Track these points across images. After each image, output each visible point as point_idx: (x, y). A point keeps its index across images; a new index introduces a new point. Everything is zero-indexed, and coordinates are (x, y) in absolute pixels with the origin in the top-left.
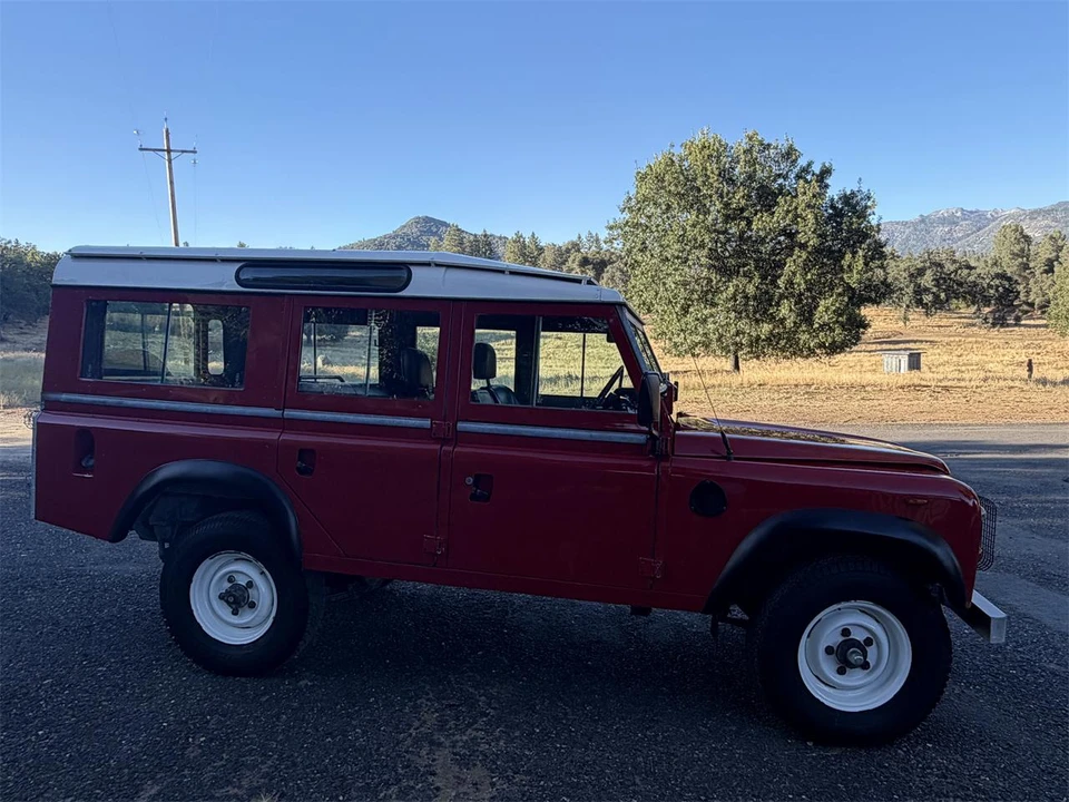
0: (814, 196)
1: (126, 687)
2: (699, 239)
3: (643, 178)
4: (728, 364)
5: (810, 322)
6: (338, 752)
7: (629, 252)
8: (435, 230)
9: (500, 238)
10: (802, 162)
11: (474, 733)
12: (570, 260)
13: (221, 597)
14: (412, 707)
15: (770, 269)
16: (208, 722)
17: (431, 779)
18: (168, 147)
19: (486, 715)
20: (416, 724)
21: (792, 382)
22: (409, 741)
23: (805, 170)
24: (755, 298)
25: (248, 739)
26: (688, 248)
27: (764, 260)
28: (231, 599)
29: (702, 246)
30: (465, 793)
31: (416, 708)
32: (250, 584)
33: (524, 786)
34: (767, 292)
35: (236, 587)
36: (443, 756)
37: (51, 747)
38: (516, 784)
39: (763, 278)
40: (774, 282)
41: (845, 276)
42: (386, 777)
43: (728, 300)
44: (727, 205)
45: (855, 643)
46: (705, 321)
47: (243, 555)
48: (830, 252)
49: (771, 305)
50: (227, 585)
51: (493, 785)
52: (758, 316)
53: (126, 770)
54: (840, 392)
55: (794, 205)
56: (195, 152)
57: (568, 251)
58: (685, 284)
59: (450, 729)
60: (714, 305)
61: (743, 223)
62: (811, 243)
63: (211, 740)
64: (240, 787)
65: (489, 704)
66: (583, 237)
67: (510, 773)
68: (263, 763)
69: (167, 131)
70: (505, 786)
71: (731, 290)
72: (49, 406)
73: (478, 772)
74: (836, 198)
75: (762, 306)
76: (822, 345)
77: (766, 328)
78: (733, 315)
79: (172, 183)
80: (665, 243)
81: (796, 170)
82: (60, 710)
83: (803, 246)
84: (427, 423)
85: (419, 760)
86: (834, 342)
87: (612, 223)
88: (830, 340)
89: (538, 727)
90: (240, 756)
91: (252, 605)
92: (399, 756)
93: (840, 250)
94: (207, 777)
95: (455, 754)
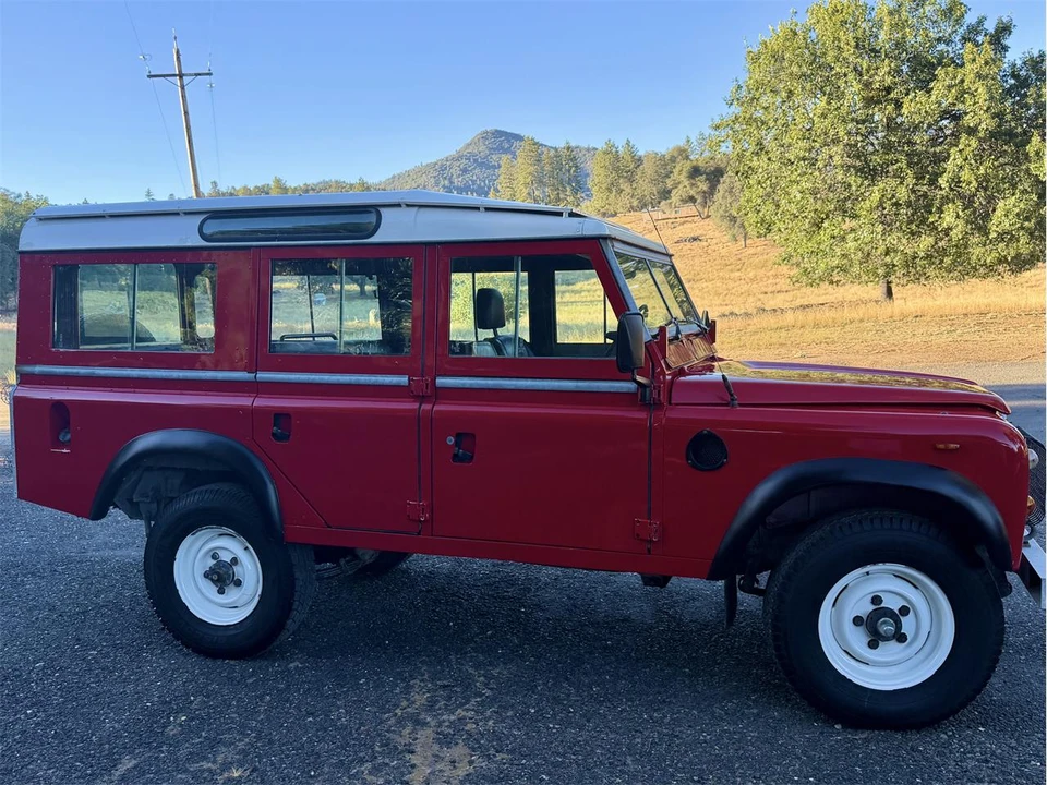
0: (986, 63)
1: (115, 669)
2: (832, 132)
3: (755, 59)
4: (878, 291)
5: (984, 230)
6: (318, 730)
7: (740, 157)
8: (507, 146)
9: (588, 150)
10: (971, 19)
11: (464, 713)
12: (676, 171)
13: (206, 575)
14: (404, 687)
15: (927, 166)
16: (192, 702)
17: (408, 756)
18: (180, 71)
19: (481, 695)
20: (404, 703)
21: (960, 311)
22: (393, 720)
23: (975, 29)
24: (909, 204)
25: (229, 718)
26: (817, 145)
27: (919, 154)
28: (215, 577)
29: (836, 141)
30: (440, 771)
31: (408, 689)
32: (235, 561)
33: (504, 764)
34: (925, 195)
35: (220, 563)
36: (426, 735)
37: (38, 724)
38: (496, 762)
39: (919, 177)
40: (933, 182)
41: (1032, 166)
42: (362, 755)
43: (871, 211)
44: (867, 85)
45: (888, 613)
46: (843, 239)
47: (225, 530)
48: (1011, 134)
49: (931, 212)
50: (212, 562)
51: (471, 763)
52: (914, 227)
53: (107, 746)
54: (1025, 319)
55: (959, 78)
56: (210, 74)
57: (673, 159)
58: (814, 192)
59: (440, 709)
60: (855, 217)
61: (890, 108)
62: (983, 126)
63: (193, 719)
64: (214, 762)
65: (486, 684)
66: (693, 139)
67: (492, 752)
68: (240, 740)
69: (178, 52)
70: (484, 764)
71: (876, 196)
72: (25, 379)
73: (459, 751)
74: (1019, 63)
75: (921, 213)
76: (1002, 261)
77: (927, 241)
78: (880, 228)
79: (186, 113)
80: (786, 140)
81: (962, 30)
82: (49, 691)
83: (972, 131)
84: (403, 380)
85: (399, 740)
86: (1018, 255)
87: (717, 121)
88: (1013, 253)
89: (534, 707)
90: (218, 734)
91: (238, 583)
92: (379, 735)
93: (1025, 132)
94: (183, 753)
95: (438, 733)
